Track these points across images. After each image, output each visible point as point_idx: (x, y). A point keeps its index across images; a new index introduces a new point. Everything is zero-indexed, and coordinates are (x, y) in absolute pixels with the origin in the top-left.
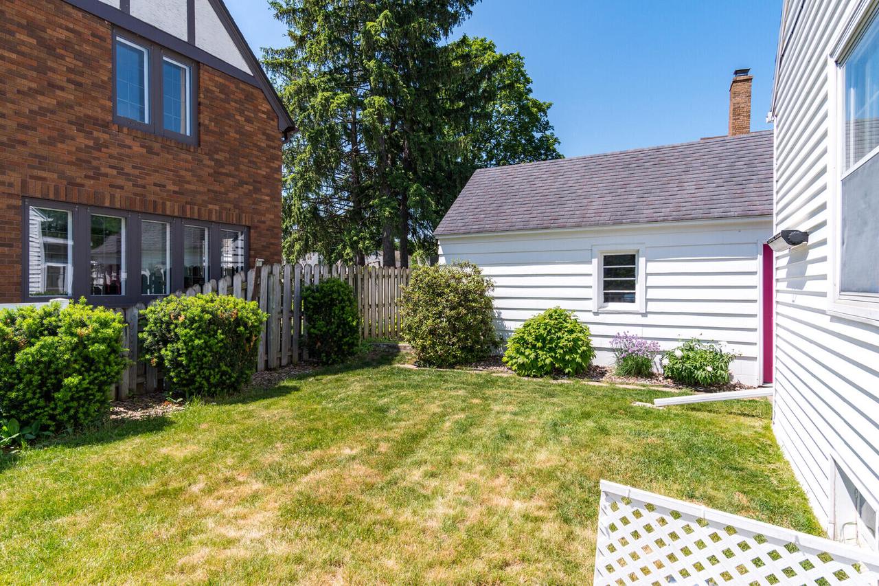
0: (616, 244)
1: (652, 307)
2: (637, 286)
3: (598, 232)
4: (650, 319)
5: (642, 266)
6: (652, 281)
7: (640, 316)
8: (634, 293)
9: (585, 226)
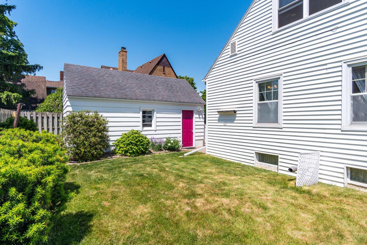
0: (144, 107)
1: (158, 128)
2: (152, 121)
3: (142, 102)
4: (158, 132)
5: (155, 115)
6: (158, 120)
7: (154, 131)
8: (151, 124)
9: (140, 100)
